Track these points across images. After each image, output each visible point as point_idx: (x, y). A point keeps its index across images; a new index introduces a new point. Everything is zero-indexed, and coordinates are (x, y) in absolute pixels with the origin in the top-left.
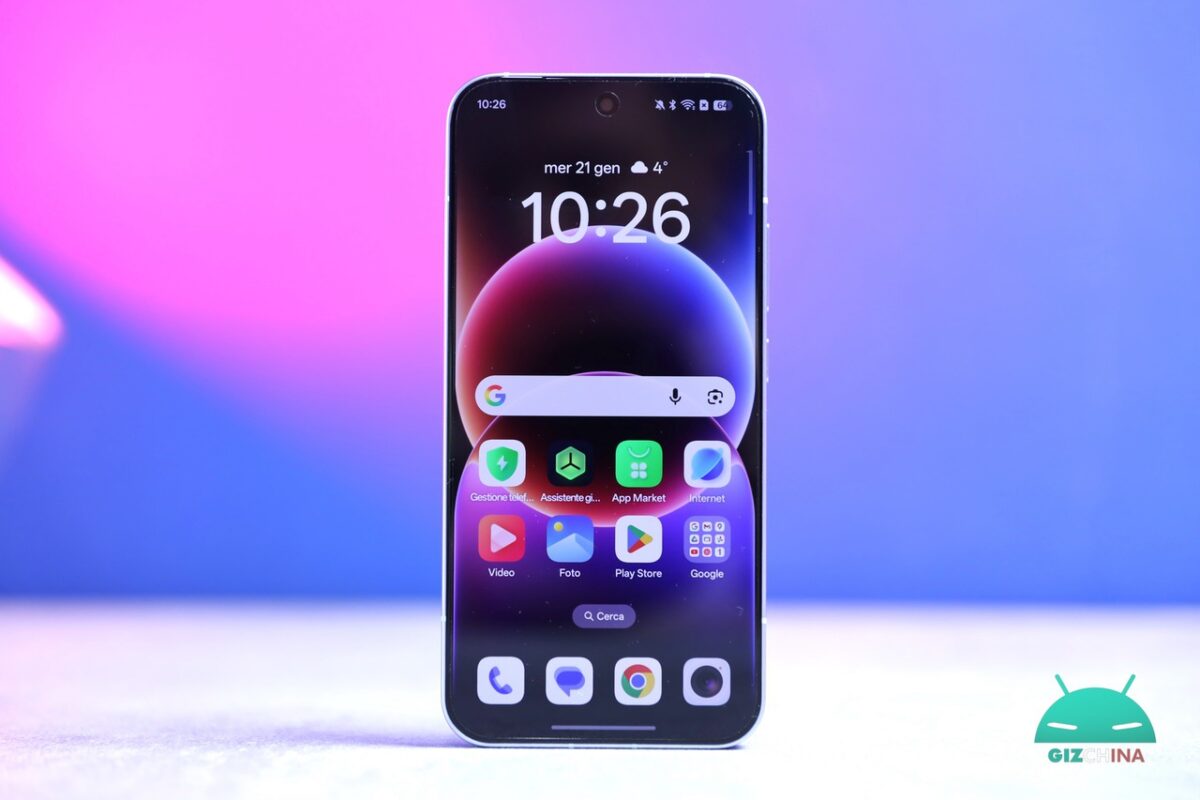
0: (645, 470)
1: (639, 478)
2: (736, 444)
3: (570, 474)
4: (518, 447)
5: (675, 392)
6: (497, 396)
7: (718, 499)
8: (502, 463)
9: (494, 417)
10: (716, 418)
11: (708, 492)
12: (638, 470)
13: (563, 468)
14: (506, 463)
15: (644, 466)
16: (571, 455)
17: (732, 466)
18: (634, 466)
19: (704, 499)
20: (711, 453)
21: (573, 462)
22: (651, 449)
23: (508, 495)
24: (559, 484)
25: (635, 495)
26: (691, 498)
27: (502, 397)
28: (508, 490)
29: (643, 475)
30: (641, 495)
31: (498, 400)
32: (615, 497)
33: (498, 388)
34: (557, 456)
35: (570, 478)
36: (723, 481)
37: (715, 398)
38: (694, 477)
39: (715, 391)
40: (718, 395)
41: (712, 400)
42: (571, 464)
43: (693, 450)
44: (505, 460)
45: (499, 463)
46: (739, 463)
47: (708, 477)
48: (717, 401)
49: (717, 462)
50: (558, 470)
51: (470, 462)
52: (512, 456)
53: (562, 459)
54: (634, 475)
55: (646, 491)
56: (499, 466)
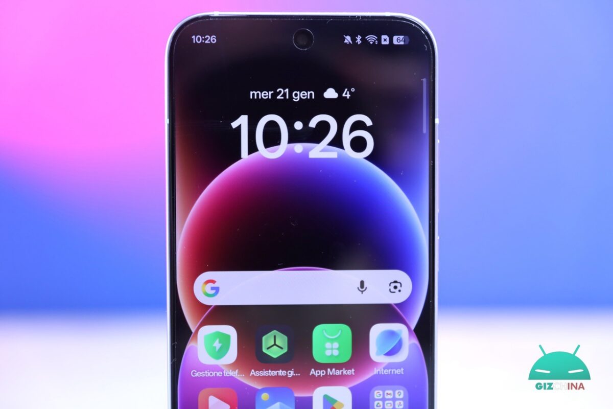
0: (338, 349)
1: (332, 355)
2: (413, 326)
3: (275, 353)
4: (230, 331)
5: (362, 283)
6: (212, 288)
7: (398, 372)
8: (217, 344)
9: (210, 306)
10: (396, 305)
11: (389, 366)
12: (332, 349)
13: (268, 348)
14: (221, 345)
15: (336, 345)
16: (275, 337)
17: (409, 343)
18: (328, 345)
19: (387, 372)
20: (392, 334)
21: (277, 343)
22: (342, 332)
23: (222, 371)
24: (266, 362)
25: (329, 370)
26: (376, 371)
27: (217, 290)
28: (223, 368)
29: (336, 353)
30: (334, 370)
31: (213, 292)
32: (313, 372)
33: (213, 282)
34: (264, 338)
35: (275, 356)
36: (402, 356)
37: (395, 287)
38: (378, 354)
39: (395, 282)
40: (398, 285)
41: (393, 290)
42: (275, 344)
43: (377, 331)
44: (220, 342)
45: (214, 345)
46: (415, 341)
47: (389, 354)
48: (397, 291)
49: (396, 342)
50: (264, 350)
51: (190, 345)
52: (225, 339)
53: (267, 340)
54: (328, 353)
55: (338, 366)
56: (215, 347)
